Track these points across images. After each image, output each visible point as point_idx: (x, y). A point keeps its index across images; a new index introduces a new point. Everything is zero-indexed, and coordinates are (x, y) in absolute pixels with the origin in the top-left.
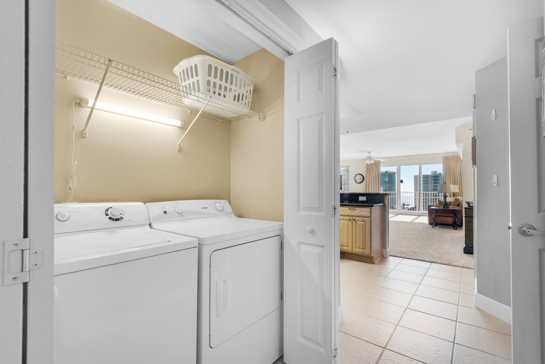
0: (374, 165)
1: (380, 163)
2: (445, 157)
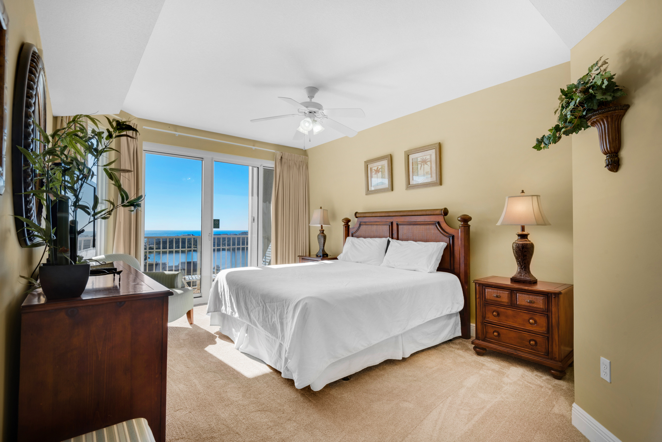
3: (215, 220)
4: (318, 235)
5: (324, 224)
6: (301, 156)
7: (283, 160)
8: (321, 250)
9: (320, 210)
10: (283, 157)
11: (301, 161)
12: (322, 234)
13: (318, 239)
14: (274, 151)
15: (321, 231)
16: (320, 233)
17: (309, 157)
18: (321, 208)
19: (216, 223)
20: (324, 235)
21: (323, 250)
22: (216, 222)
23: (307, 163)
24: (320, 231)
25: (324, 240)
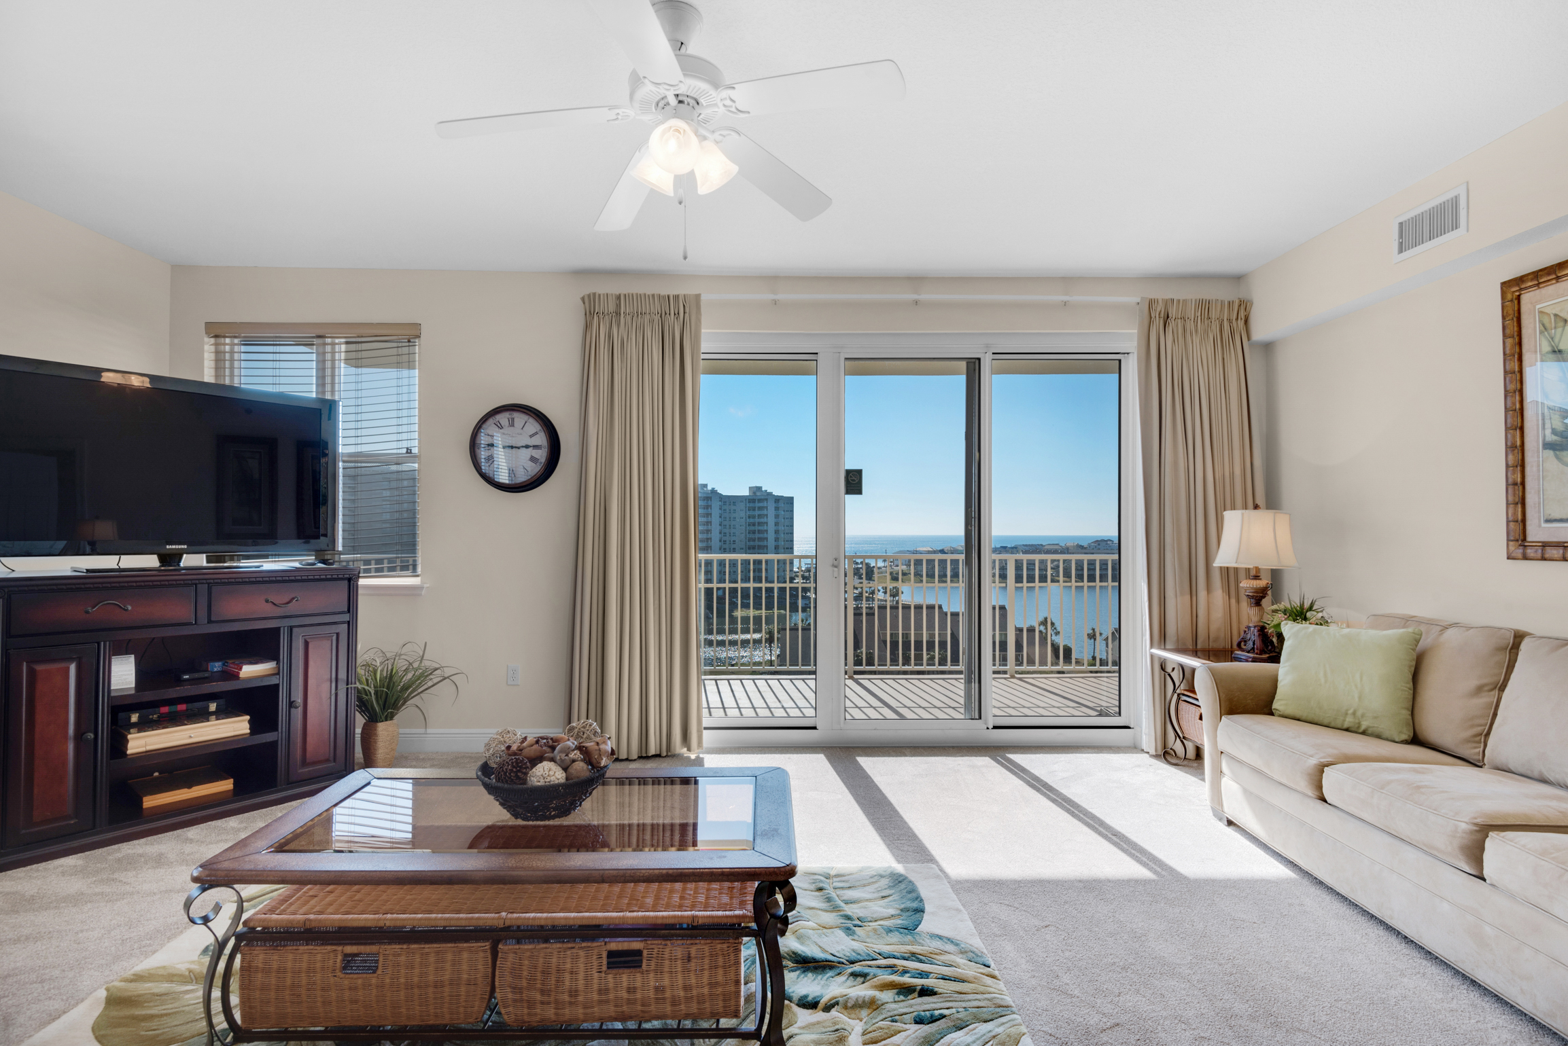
0: (648, 333)
1: (699, 320)
2: (1151, 303)
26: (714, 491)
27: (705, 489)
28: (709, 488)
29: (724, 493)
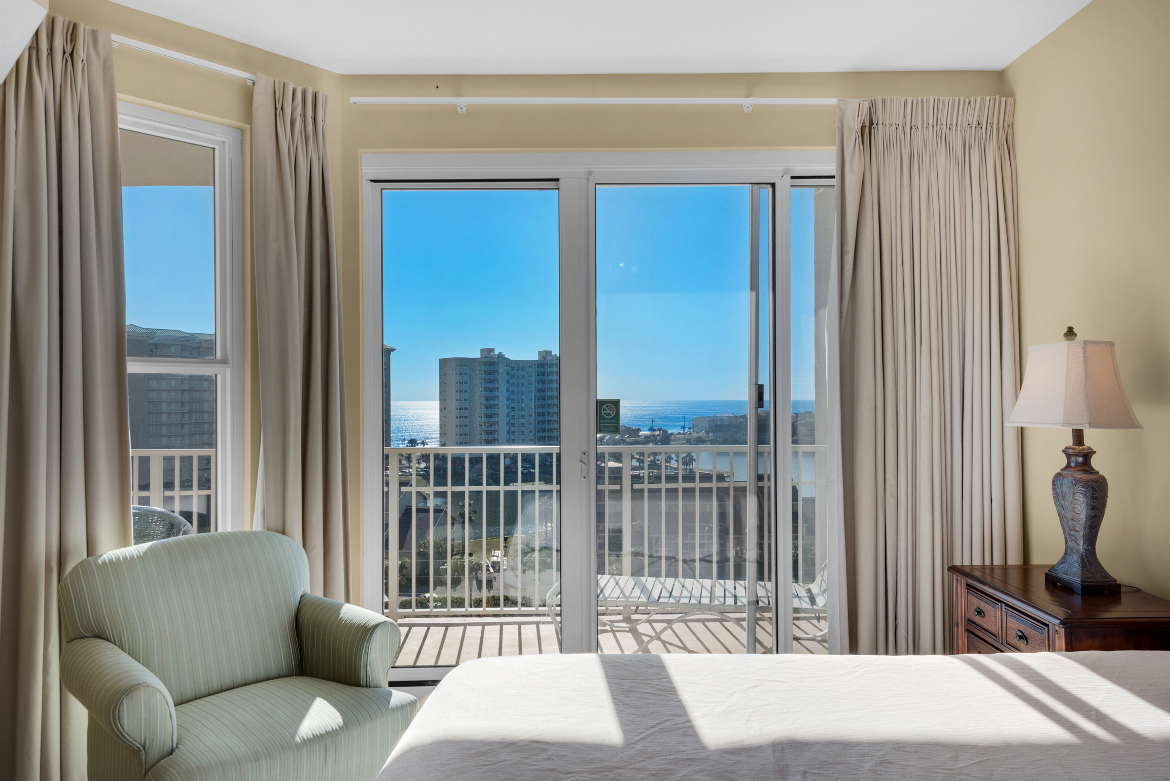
3: (600, 404)
4: (1058, 475)
5: (1092, 425)
6: (972, 99)
7: (880, 134)
8: (1075, 559)
9: (1064, 344)
10: (879, 117)
11: (974, 124)
12: (1079, 475)
13: (1056, 496)
14: (833, 101)
15: (1075, 455)
16: (1068, 466)
17: (1018, 97)
18: (1070, 333)
19: (609, 414)
20: (1093, 477)
21: (1089, 559)
22: (609, 411)
23: (1012, 126)
24: (1068, 456)
25: (1093, 508)
26: (500, 356)
27: (492, 354)
28: (496, 353)
29: (512, 358)
